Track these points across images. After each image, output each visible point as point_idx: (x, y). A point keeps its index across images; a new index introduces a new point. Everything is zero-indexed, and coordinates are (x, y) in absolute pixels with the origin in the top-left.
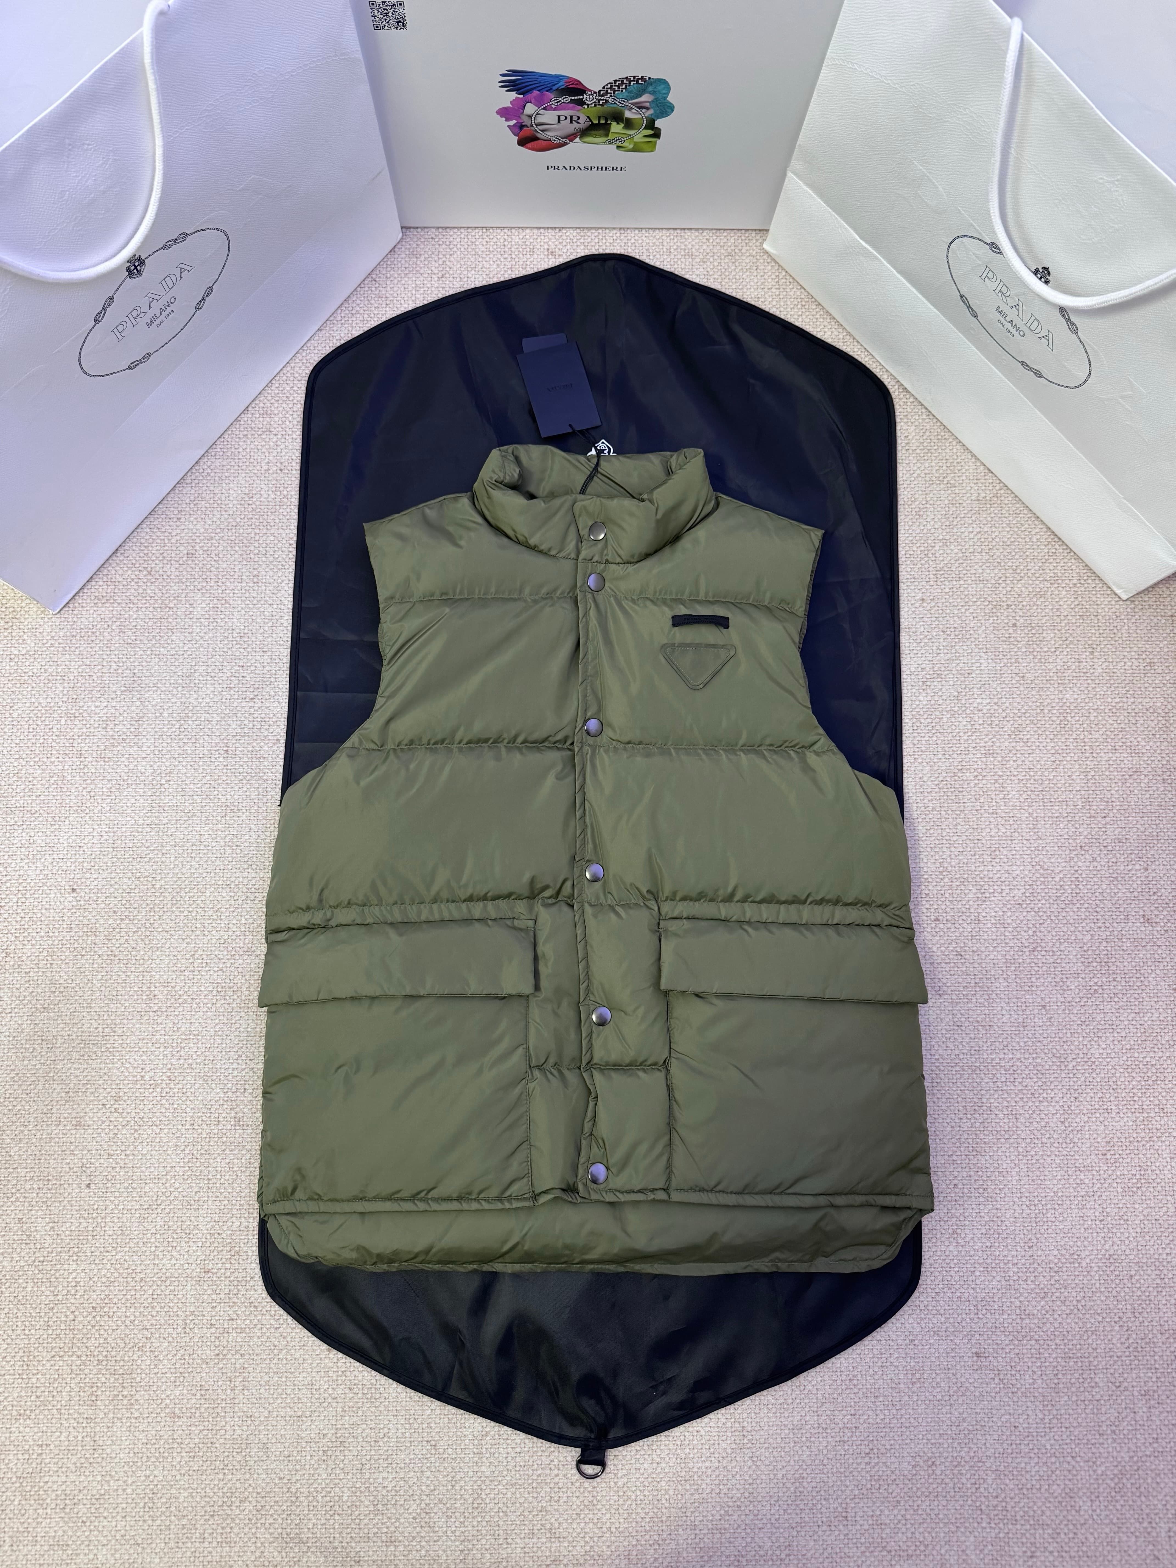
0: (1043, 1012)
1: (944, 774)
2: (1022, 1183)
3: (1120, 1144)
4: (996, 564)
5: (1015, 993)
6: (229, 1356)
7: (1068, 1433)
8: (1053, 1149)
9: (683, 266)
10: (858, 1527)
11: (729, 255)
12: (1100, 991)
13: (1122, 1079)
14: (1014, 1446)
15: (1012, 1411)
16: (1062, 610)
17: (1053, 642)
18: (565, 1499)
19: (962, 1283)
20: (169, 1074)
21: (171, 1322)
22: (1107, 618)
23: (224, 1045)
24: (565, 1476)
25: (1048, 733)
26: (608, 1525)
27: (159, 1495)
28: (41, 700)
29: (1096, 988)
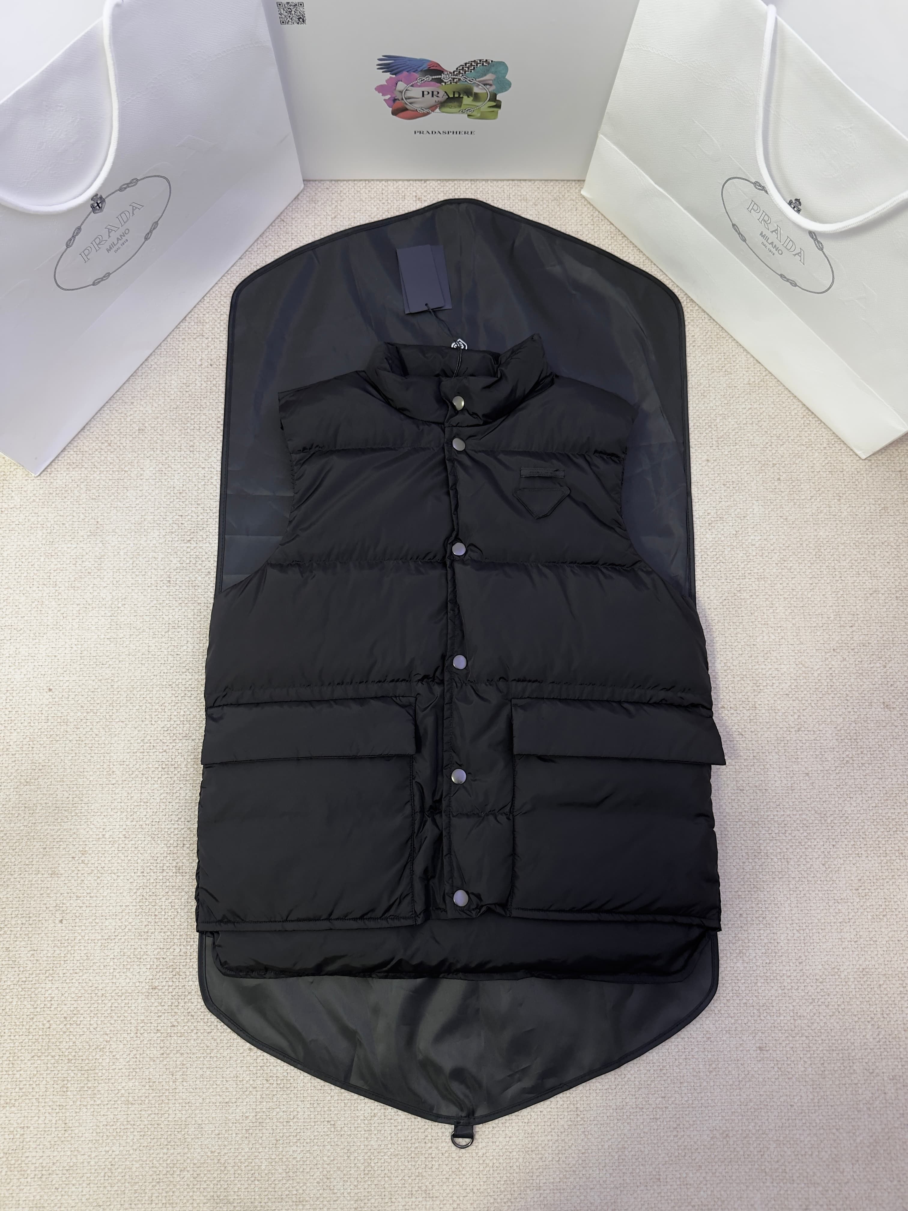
0: (807, 778)
1: (726, 594)
2: (793, 912)
3: (869, 881)
4: (763, 433)
5: (784, 763)
6: (171, 1055)
7: (833, 1110)
8: (816, 885)
9: (520, 208)
10: (669, 1187)
11: (555, 199)
12: (851, 762)
13: (870, 830)
14: (790, 1121)
15: (788, 1093)
16: (815, 468)
17: (809, 492)
18: (437, 1166)
19: (748, 992)
20: (124, 833)
21: (126, 1028)
22: (850, 473)
23: (167, 810)
24: (437, 1148)
25: (806, 562)
26: (471, 1187)
27: (116, 1167)
28: (25, 543)
29: (848, 759)
